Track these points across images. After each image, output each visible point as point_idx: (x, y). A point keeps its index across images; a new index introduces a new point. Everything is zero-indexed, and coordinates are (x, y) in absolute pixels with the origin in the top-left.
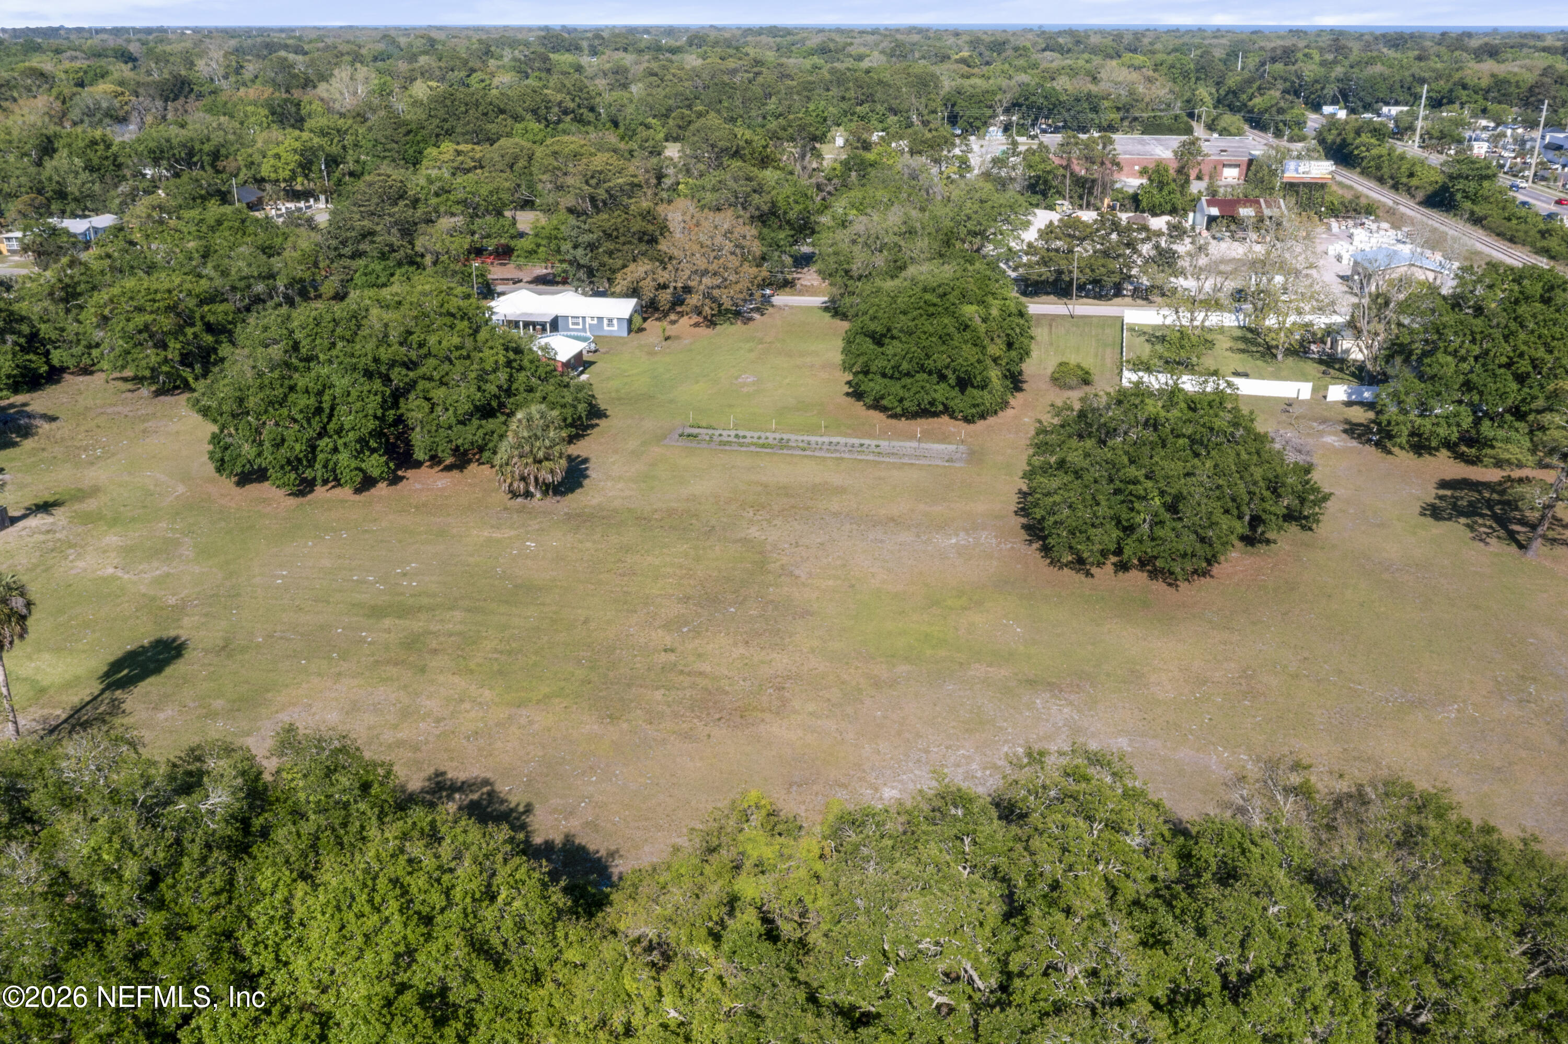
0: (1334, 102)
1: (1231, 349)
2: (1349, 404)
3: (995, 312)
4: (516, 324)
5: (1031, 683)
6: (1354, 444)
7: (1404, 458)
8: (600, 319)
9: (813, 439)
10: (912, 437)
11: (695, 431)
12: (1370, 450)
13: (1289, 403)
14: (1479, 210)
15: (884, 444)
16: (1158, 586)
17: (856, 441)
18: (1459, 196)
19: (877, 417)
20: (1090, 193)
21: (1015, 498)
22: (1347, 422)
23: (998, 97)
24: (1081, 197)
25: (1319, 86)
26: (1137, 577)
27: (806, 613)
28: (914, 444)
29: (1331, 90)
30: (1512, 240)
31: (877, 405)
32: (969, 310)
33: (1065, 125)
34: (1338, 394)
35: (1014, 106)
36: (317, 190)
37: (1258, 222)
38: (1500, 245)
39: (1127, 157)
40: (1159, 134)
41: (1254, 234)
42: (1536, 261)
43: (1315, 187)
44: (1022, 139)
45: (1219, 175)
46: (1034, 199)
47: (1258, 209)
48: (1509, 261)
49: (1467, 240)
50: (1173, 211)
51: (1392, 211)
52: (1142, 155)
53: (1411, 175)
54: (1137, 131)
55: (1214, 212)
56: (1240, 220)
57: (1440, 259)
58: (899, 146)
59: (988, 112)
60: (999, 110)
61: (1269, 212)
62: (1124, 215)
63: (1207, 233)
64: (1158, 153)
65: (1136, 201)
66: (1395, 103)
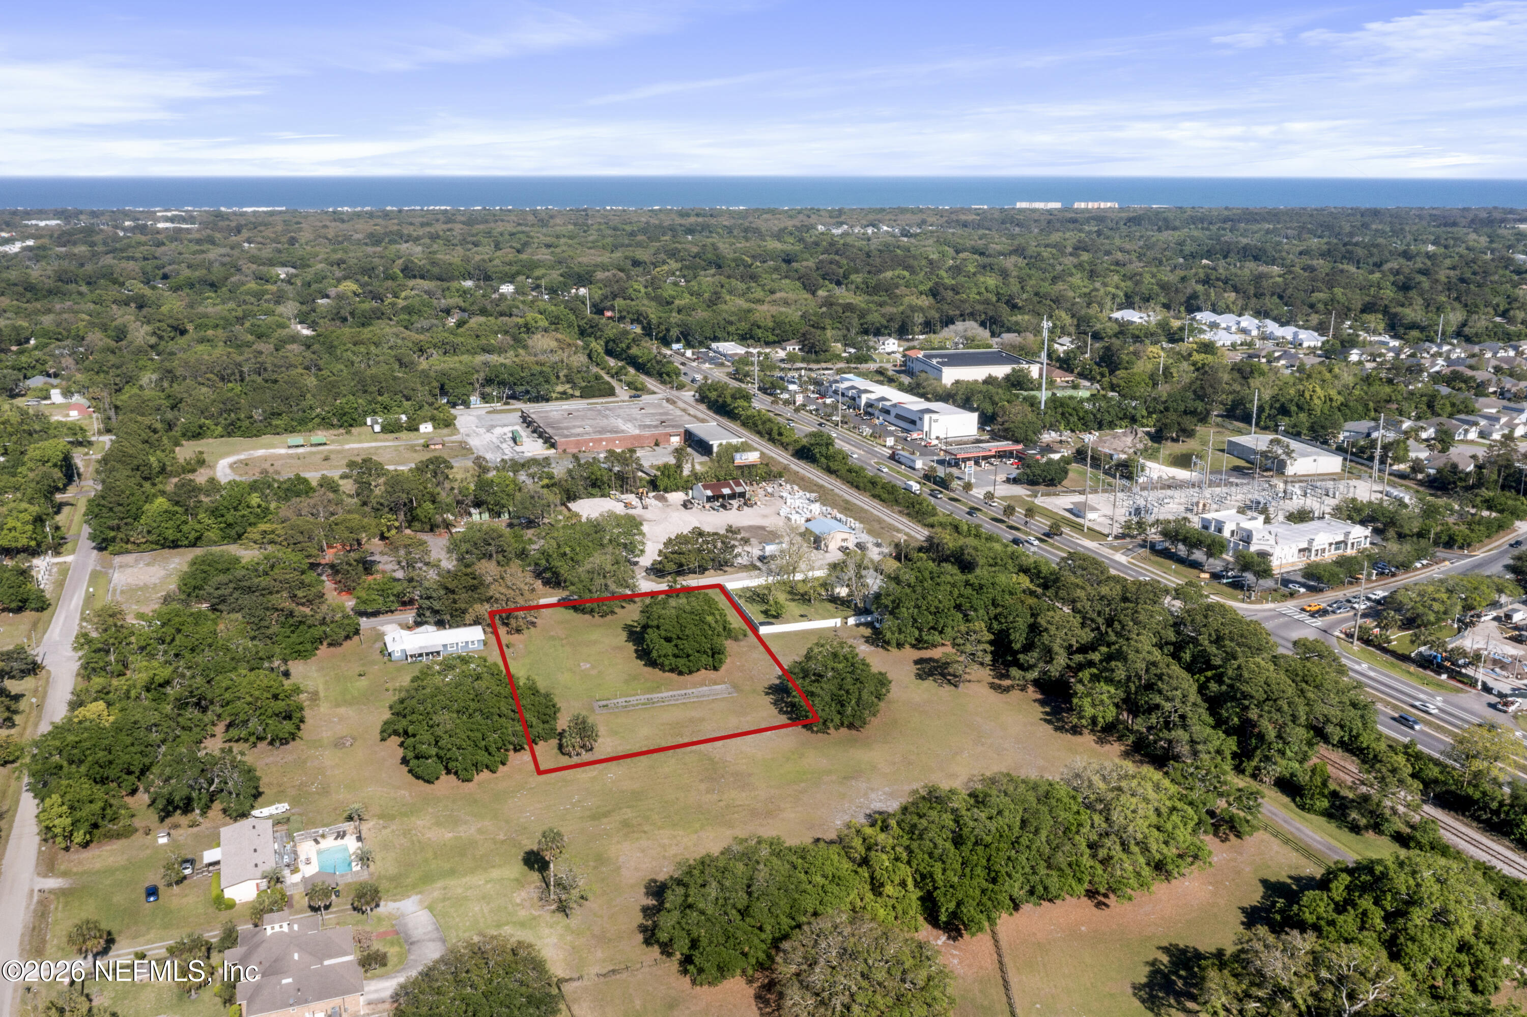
0: (678, 341)
2: (858, 625)
4: (421, 655)
6: (873, 648)
7: (894, 651)
8: (467, 643)
9: (660, 695)
11: (604, 703)
12: (880, 650)
13: (836, 630)
14: (833, 466)
15: (689, 691)
16: (854, 732)
17: (683, 692)
18: (815, 456)
19: (674, 676)
21: (772, 707)
22: (865, 637)
23: (476, 376)
25: (663, 327)
26: (844, 731)
27: (750, 775)
28: (705, 688)
29: (675, 332)
30: (858, 487)
31: (672, 670)
33: (527, 392)
34: (851, 621)
35: (489, 381)
36: (44, 547)
37: (733, 496)
38: (852, 491)
39: (608, 435)
40: (594, 396)
41: (735, 503)
42: (876, 503)
43: (750, 467)
44: (498, 406)
45: (668, 441)
46: (594, 491)
47: (732, 489)
48: (866, 507)
49: (836, 491)
50: (677, 489)
51: (786, 468)
52: (616, 432)
53: (780, 434)
54: (577, 393)
55: (709, 493)
56: (723, 497)
57: (839, 516)
58: (426, 428)
59: (470, 388)
60: (477, 386)
61: (738, 490)
62: (651, 494)
63: (708, 506)
64: (624, 428)
65: (654, 485)
66: (716, 339)
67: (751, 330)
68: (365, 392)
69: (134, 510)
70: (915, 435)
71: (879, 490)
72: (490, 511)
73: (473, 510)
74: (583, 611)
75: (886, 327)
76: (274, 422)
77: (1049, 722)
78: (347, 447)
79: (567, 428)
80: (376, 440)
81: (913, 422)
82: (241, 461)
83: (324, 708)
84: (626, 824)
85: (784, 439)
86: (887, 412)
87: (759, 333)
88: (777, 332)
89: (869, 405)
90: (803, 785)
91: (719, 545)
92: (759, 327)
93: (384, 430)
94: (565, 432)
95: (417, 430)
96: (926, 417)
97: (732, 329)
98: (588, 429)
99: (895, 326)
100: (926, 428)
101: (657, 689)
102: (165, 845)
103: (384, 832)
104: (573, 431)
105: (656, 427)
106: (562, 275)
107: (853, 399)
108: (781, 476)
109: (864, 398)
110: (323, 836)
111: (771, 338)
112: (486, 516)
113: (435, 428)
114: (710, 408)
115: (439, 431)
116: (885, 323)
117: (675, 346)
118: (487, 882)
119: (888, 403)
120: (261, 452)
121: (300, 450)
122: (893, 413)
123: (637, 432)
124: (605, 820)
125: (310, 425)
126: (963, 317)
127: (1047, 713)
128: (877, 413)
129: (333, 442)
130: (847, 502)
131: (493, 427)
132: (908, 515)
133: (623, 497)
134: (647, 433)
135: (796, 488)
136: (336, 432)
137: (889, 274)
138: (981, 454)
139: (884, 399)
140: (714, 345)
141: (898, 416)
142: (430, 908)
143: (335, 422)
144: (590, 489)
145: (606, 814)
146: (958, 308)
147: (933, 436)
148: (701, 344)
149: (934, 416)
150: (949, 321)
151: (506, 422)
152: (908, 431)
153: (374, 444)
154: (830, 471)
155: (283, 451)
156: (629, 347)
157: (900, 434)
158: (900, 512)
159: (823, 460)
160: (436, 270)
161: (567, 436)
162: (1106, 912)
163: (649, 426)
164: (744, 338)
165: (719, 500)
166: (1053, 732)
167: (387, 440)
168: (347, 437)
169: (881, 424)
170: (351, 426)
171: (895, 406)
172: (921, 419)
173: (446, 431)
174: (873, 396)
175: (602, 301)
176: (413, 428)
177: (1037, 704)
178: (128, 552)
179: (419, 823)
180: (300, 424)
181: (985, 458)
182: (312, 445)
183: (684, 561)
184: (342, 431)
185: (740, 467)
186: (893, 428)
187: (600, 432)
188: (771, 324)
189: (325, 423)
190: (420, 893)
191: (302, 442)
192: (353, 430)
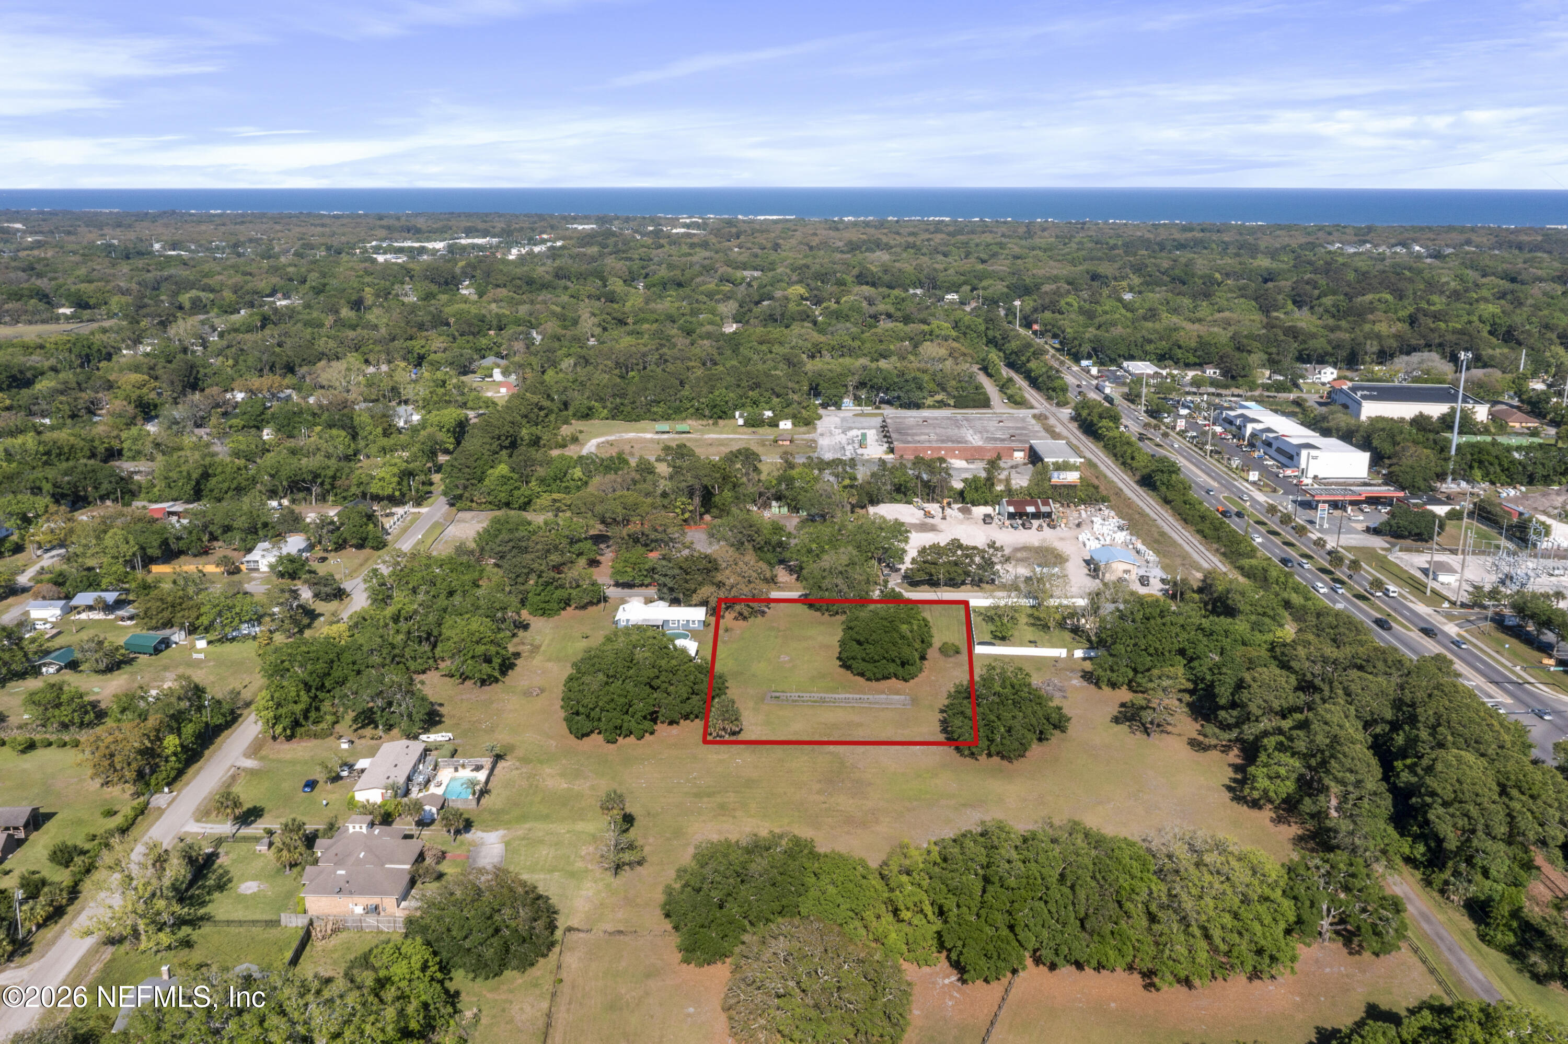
0: (1089, 357)
1: (1027, 624)
2: (1084, 659)
3: (915, 628)
4: (641, 627)
5: (964, 805)
6: (1085, 684)
7: (1107, 690)
8: (687, 619)
9: (837, 696)
10: (883, 692)
11: (777, 694)
12: (1092, 687)
13: (1056, 660)
14: (1171, 494)
15: (870, 697)
16: (1005, 763)
17: (858, 696)
18: (1158, 483)
19: (860, 680)
20: (934, 492)
21: (938, 724)
22: (1083, 671)
23: (850, 379)
24: (928, 495)
25: (1076, 342)
26: (996, 759)
27: (870, 784)
28: (884, 696)
29: (1086, 348)
30: (1185, 521)
31: (862, 674)
32: (904, 628)
33: (899, 398)
34: (1079, 654)
35: (862, 385)
36: (407, 498)
37: (1037, 516)
38: (1178, 525)
39: (950, 444)
40: (967, 407)
41: (1036, 523)
42: (1195, 540)
43: (1070, 487)
44: (869, 409)
45: (1011, 456)
46: (899, 497)
47: (1037, 507)
48: (1180, 541)
49: (1160, 521)
50: (986, 503)
51: (1119, 493)
52: (959, 442)
53: (1133, 458)
54: (952, 402)
55: (1011, 509)
56: (1027, 515)
57: (1140, 546)
58: (786, 425)
59: (843, 390)
60: (851, 388)
61: (1044, 509)
62: (956, 506)
63: (1007, 523)
64: (970, 438)
65: (961, 496)
66: (1132, 358)
67: (1170, 349)
68: (739, 386)
69: (479, 473)
70: (1289, 472)
71: (1206, 527)
72: (789, 505)
73: (774, 503)
74: (817, 610)
75: (1332, 355)
76: (655, 409)
77: (1229, 788)
78: (706, 436)
79: (916, 434)
80: (735, 433)
81: (1291, 457)
82: (608, 442)
83: (537, 661)
84: (722, 807)
85: (1135, 464)
86: (1269, 444)
87: (1179, 353)
88: (1199, 353)
89: (1254, 435)
90: (915, 803)
91: (977, 559)
92: (1180, 347)
93: (746, 424)
94: (909, 438)
95: (777, 426)
96: (1304, 453)
97: (1148, 348)
98: (933, 437)
99: (1343, 354)
100: (1303, 465)
101: (834, 690)
102: (346, 750)
103: (515, 772)
104: (917, 438)
105: (1003, 440)
106: (1008, 287)
107: (1239, 428)
108: (1104, 501)
109: (1249, 428)
110: (463, 766)
111: (1192, 359)
112: (785, 510)
113: (794, 424)
114: (1080, 427)
115: (797, 429)
116: (1330, 349)
117: (1084, 363)
118: (568, 832)
119: (1271, 435)
120: (632, 435)
121: (665, 436)
122: (1275, 446)
123: (980, 443)
124: (705, 800)
125: (684, 415)
126: (1429, 346)
127: (1235, 780)
128: (1258, 444)
129: (697, 431)
130: (1163, 534)
131: (851, 428)
132: (1224, 554)
133: (926, 505)
134: (990, 445)
135: (1113, 513)
136: (704, 422)
137: (1369, 297)
138: (1348, 498)
139: (1269, 430)
140: (1125, 364)
141: (1279, 451)
142: (507, 844)
143: (707, 413)
144: (894, 494)
145: (709, 795)
146: (1424, 337)
147: (1311, 474)
148: (1113, 361)
149: (1313, 452)
150: (1409, 350)
151: (865, 424)
152: (1284, 466)
153: (731, 436)
154: (1167, 501)
155: (649, 436)
156: (1028, 361)
157: (1275, 470)
158: (1217, 550)
159: (1164, 489)
160: (887, 278)
161: (909, 442)
162: (1154, 994)
163: (996, 439)
164: (1161, 358)
165: (1020, 517)
166: (1228, 800)
167: (745, 433)
168: (712, 427)
169: (1260, 458)
170: (720, 418)
171: (1276, 438)
172: (1298, 454)
173: (804, 429)
174: (1259, 426)
175: (1032, 313)
176: (774, 424)
177: (1230, 769)
178: (470, 509)
179: (548, 771)
180: (675, 413)
181: (1352, 503)
182: (678, 433)
183: (933, 571)
184: (711, 422)
185: (1055, 487)
186: (1271, 463)
187: (943, 441)
188: (1193, 345)
189: (699, 414)
190: (508, 829)
191: (667, 429)
192: (721, 422)
